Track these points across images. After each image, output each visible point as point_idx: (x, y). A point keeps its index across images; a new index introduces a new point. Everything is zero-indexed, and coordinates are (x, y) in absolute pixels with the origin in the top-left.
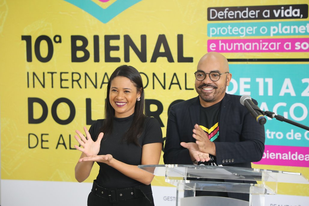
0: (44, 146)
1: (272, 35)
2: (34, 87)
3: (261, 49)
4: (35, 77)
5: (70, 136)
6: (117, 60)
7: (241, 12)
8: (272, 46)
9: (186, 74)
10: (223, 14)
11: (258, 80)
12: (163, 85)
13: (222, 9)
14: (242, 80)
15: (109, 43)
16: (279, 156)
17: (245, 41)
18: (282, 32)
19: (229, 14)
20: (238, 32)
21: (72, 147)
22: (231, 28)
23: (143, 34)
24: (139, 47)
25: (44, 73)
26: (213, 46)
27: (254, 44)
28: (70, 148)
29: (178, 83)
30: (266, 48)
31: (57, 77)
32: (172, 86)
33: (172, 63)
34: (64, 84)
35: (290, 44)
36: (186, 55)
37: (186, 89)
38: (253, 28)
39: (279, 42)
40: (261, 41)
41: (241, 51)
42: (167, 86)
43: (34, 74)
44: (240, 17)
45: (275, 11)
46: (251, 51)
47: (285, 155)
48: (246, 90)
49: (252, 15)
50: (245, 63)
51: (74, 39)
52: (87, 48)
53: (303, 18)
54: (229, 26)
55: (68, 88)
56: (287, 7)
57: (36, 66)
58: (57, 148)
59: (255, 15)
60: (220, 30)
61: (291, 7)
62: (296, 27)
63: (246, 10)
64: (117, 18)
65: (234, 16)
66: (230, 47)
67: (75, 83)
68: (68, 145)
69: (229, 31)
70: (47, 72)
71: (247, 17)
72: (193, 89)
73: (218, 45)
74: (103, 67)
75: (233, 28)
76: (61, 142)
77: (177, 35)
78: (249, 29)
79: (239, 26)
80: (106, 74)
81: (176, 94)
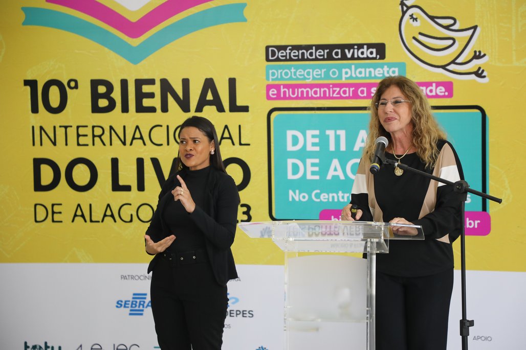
0: (55, 220)
1: (344, 79)
2: (41, 145)
3: (331, 95)
4: (43, 132)
5: (90, 205)
6: (152, 110)
7: (307, 52)
8: (345, 92)
9: (240, 126)
10: (285, 54)
11: (328, 132)
13: (284, 48)
14: (309, 133)
15: (141, 89)
17: (311, 86)
18: (356, 76)
19: (292, 54)
20: (303, 75)
21: (93, 219)
22: (295, 70)
23: (185, 77)
24: (180, 94)
25: (55, 127)
26: (273, 92)
27: (322, 90)
28: (91, 221)
29: (230, 138)
30: (337, 94)
31: (72, 132)
32: (223, 141)
33: (223, 113)
34: (82, 140)
35: (365, 89)
36: (240, 102)
37: (241, 144)
38: (321, 71)
39: (352, 87)
40: (331, 86)
41: (308, 98)
43: (41, 128)
44: (306, 57)
45: (347, 51)
46: (320, 98)
48: (314, 144)
49: (320, 56)
50: (313, 112)
51: (95, 84)
52: (112, 95)
53: (380, 59)
54: (293, 68)
55: (87, 145)
56: (360, 46)
57: (44, 118)
58: (73, 221)
60: (281, 73)
61: (365, 47)
62: (372, 70)
63: (312, 49)
64: (152, 58)
65: (298, 56)
66: (293, 94)
67: (97, 140)
68: (88, 218)
69: (293, 74)
70: (59, 125)
71: (314, 57)
72: (249, 145)
73: (279, 91)
74: (133, 118)
75: (297, 71)
76: (79, 213)
77: (228, 79)
78: (317, 72)
79: (304, 68)
80: (137, 127)
81: (228, 150)
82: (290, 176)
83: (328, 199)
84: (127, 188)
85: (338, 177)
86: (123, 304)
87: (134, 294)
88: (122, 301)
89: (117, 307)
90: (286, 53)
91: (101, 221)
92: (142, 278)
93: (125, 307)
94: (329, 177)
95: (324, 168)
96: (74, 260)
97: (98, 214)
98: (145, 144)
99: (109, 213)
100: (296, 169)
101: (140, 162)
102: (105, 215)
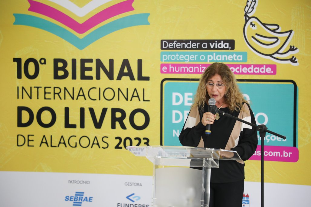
0: (29, 145)
1: (208, 61)
2: (23, 98)
3: (200, 71)
4: (24, 91)
5: (51, 136)
6: (90, 78)
7: (186, 44)
9: (144, 89)
10: (172, 45)
12: (126, 97)
13: (172, 41)
14: (186, 94)
15: (84, 65)
17: (188, 65)
18: (216, 60)
19: (177, 45)
20: (184, 58)
21: (53, 145)
22: (178, 55)
23: (111, 58)
24: (108, 68)
25: (31, 88)
26: (165, 68)
27: (195, 68)
29: (138, 96)
31: (41, 91)
32: (133, 98)
33: (133, 81)
34: (47, 96)
36: (144, 74)
37: (144, 100)
38: (195, 56)
40: (200, 66)
41: (186, 73)
42: (129, 98)
43: (23, 88)
44: (185, 47)
45: (211, 44)
46: (193, 73)
48: (189, 102)
49: (194, 46)
50: (189, 82)
51: (56, 61)
52: (66, 69)
53: (231, 49)
54: (177, 54)
55: (50, 99)
56: (219, 41)
57: (25, 82)
58: (40, 146)
60: (170, 57)
61: (222, 42)
62: (226, 56)
63: (189, 43)
64: (91, 46)
65: (181, 46)
66: (177, 70)
67: (56, 96)
68: (49, 144)
69: (177, 57)
70: (34, 86)
71: (190, 47)
72: (149, 101)
73: (168, 68)
74: (79, 83)
75: (179, 56)
76: (44, 141)
77: (137, 60)
78: (192, 57)
79: (184, 54)
80: (81, 89)
81: (136, 104)
82: (174, 121)
84: (74, 126)
86: (69, 198)
87: (76, 193)
88: (68, 197)
89: (66, 200)
91: (57, 146)
92: (81, 182)
93: (70, 200)
96: (41, 170)
97: (55, 142)
98: (85, 99)
99: (62, 141)
100: (177, 117)
101: (82, 110)
102: (60, 143)
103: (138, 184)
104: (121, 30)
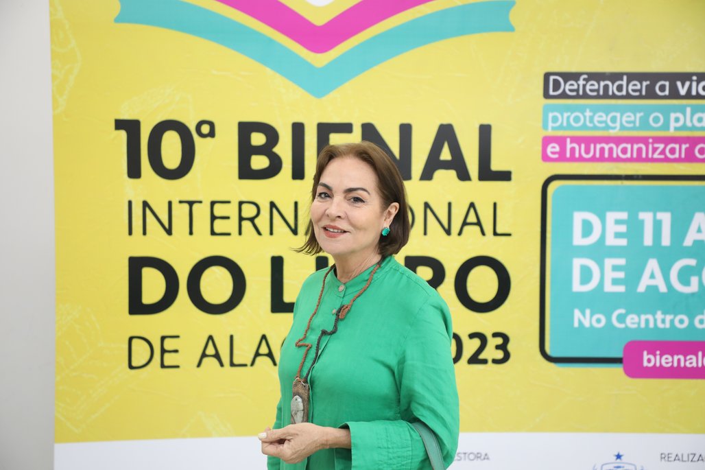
0: (166, 363)
1: (672, 129)
2: (145, 233)
3: (650, 156)
4: (148, 212)
5: (232, 337)
7: (613, 84)
9: (495, 205)
10: (575, 87)
11: (642, 215)
12: (446, 226)
13: (575, 76)
14: (611, 216)
15: (327, 140)
16: (679, 361)
17: (618, 140)
18: (693, 125)
19: (588, 87)
20: (605, 122)
21: (236, 361)
22: (591, 114)
23: (405, 121)
24: (395, 149)
25: (170, 203)
26: (553, 148)
27: (636, 147)
28: (232, 365)
29: (479, 223)
30: (660, 154)
31: (201, 213)
32: (466, 228)
33: (467, 183)
34: (219, 226)
36: (496, 166)
37: (495, 234)
38: (635, 116)
39: (685, 143)
41: (611, 159)
42: (455, 228)
43: (146, 205)
44: (610, 93)
45: (679, 84)
46: (631, 160)
47: (691, 359)
48: (618, 235)
49: (634, 91)
50: (618, 183)
51: (245, 129)
52: (276, 150)
54: (588, 110)
55: (229, 234)
56: (702, 76)
57: (151, 186)
58: (199, 365)
59: (640, 91)
60: (568, 118)
63: (622, 80)
64: (348, 88)
65: (598, 91)
66: (587, 151)
67: (247, 225)
68: (225, 358)
69: (588, 119)
70: (178, 200)
71: (624, 93)
72: (509, 235)
75: (594, 115)
76: (211, 351)
77: (478, 126)
78: (627, 117)
79: (607, 110)
81: (474, 244)
82: (577, 287)
83: (639, 324)
85: (656, 288)
90: (578, 85)
91: (249, 363)
94: (641, 288)
95: (633, 274)
96: (200, 432)
97: (244, 353)
99: (264, 350)
100: (586, 275)
101: (322, 263)
102: (257, 354)
103: (478, 456)
104: (433, 44)
